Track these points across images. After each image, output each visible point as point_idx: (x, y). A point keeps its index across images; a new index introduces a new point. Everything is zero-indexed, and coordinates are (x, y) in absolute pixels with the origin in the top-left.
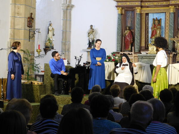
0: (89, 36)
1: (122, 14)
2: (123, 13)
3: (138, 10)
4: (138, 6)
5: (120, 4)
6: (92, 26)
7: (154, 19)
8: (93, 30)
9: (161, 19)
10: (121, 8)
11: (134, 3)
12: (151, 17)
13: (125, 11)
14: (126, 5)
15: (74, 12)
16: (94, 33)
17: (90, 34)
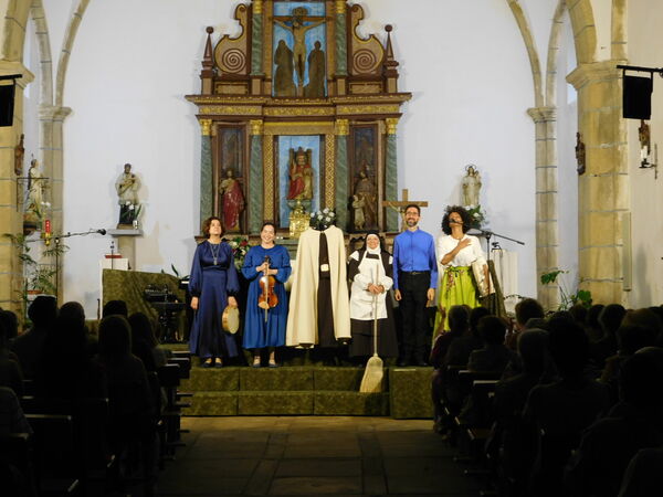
0: (120, 195)
1: (211, 137)
2: (214, 133)
3: (256, 127)
4: (256, 117)
5: (207, 110)
6: (128, 167)
7: (291, 151)
8: (133, 176)
9: (309, 151)
10: (210, 121)
11: (247, 108)
12: (285, 145)
13: (220, 127)
14: (223, 113)
15: (69, 125)
16: (136, 184)
17: (123, 188)
